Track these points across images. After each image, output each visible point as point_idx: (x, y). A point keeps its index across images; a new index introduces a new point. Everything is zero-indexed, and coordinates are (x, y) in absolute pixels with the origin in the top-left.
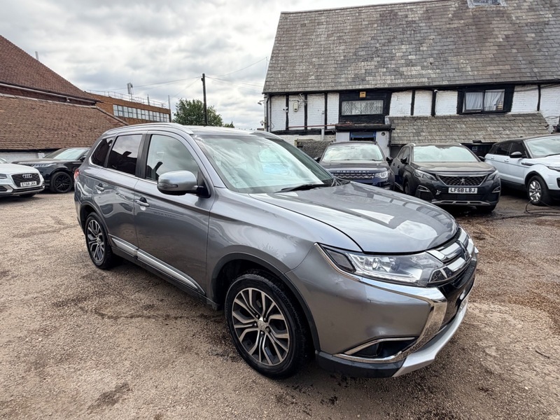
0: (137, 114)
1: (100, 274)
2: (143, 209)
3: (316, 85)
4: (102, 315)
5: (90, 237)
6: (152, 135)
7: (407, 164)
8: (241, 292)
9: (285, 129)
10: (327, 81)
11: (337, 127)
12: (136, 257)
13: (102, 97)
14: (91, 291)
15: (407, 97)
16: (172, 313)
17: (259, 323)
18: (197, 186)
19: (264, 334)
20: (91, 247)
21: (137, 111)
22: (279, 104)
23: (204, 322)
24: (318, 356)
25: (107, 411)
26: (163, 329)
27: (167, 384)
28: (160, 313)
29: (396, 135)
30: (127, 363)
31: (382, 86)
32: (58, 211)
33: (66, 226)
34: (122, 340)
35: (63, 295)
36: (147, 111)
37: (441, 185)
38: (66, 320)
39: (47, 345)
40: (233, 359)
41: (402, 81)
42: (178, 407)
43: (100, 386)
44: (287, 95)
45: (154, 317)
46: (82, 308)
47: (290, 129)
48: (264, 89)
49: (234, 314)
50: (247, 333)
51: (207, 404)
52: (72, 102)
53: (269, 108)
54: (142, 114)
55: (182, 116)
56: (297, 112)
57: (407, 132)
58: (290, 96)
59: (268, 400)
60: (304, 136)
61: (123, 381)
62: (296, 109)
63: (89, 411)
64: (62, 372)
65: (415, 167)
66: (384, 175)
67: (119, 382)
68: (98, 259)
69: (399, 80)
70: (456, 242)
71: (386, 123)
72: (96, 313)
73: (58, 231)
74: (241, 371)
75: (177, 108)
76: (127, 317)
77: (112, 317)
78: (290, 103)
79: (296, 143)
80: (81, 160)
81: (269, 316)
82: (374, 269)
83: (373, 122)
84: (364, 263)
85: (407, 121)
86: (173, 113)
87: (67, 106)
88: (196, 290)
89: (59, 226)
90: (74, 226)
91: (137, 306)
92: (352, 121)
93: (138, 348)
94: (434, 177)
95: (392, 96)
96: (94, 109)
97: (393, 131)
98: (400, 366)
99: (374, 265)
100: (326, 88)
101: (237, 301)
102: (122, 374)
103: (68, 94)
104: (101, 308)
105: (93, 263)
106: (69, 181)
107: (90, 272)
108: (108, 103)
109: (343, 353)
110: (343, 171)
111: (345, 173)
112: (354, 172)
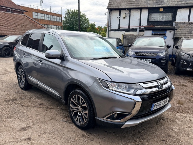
0: (44, 17)
1: (22, 92)
2: (40, 64)
3: (136, 4)
4: (23, 106)
5: (19, 76)
6: (45, 34)
7: (178, 49)
8: (73, 96)
9: (118, 28)
10: (142, 2)
11: (145, 27)
12: (37, 84)
13: (27, 8)
14: (19, 97)
15: (186, 11)
16: (50, 107)
17: (79, 108)
18: (60, 56)
19: (80, 113)
20: (19, 80)
21: (44, 15)
22: (115, 15)
23: (62, 111)
24: (96, 119)
25: (23, 132)
26: (45, 112)
27: (44, 128)
28: (45, 106)
29: (178, 32)
30: (31, 121)
31: (172, 5)
32: (5, 66)
33: (9, 72)
34: (29, 113)
35: (8, 98)
36: (49, 16)
37: (192, 60)
38: (9, 106)
39: (3, 113)
40: (70, 123)
41: (184, 2)
42: (46, 134)
43: (20, 126)
44: (120, 10)
45: (42, 108)
46: (15, 103)
47: (120, 28)
48: (108, 7)
49: (71, 105)
50: (75, 112)
51: (57, 134)
52: (13, 11)
53: (110, 17)
54: (47, 17)
55: (68, 18)
56: (125, 19)
57: (185, 31)
58: (121, 11)
59: (79, 135)
60: (128, 32)
61: (28, 125)
62: (124, 18)
63: (17, 132)
64: (8, 121)
65: (181, 50)
66: (163, 54)
67: (27, 125)
68: (22, 86)
69: (182, 2)
70: (156, 82)
71: (173, 26)
72: (20, 104)
73: (5, 74)
74: (72, 127)
75: (65, 14)
76: (32, 107)
77: (26, 106)
78: (121, 14)
79: (123, 36)
80: (16, 41)
81: (82, 105)
82: (116, 88)
83: (166, 25)
84: (112, 85)
85: (185, 25)
86: (63, 17)
87: (10, 14)
88: (58, 97)
89: (6, 72)
90: (12, 72)
91: (36, 104)
92: (155, 24)
93: (35, 117)
94: (189, 56)
95: (178, 10)
96: (23, 16)
97: (176, 30)
98: (124, 124)
99: (116, 86)
100: (141, 6)
101: (72, 100)
102: (29, 124)
103: (11, 7)
104: (22, 103)
105: (20, 87)
106: (10, 52)
107: (18, 91)
108: (30, 11)
109: (104, 118)
110: (141, 51)
111: (142, 53)
112: (147, 51)
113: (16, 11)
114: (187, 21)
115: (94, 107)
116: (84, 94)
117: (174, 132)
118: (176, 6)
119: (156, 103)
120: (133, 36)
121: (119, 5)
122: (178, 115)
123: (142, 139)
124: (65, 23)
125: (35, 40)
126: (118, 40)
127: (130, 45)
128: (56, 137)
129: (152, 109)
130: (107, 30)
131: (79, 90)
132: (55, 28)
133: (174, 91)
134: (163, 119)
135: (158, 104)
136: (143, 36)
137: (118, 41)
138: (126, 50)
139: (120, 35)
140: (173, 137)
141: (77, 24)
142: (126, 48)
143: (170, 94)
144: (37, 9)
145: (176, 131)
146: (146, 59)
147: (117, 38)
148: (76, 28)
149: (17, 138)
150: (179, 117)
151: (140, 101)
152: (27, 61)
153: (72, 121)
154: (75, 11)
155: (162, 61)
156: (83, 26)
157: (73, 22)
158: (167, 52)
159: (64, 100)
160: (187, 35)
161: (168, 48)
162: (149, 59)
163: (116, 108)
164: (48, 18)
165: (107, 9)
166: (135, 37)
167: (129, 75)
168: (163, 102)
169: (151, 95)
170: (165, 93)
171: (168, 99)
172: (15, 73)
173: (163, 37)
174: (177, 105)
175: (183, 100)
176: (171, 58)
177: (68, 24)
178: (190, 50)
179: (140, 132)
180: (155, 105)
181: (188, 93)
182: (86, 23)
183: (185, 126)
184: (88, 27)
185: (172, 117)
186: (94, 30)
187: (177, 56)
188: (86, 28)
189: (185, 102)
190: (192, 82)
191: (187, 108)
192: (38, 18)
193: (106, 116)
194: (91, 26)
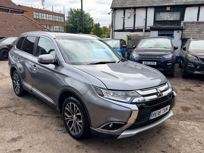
0: (46, 17)
1: (18, 98)
2: (35, 69)
3: (141, 3)
4: (16, 114)
5: (14, 82)
6: (40, 37)
7: (185, 50)
8: (68, 104)
9: (122, 29)
10: (147, 1)
11: (151, 28)
12: (32, 91)
13: (28, 7)
14: (13, 104)
15: (195, 10)
16: (45, 115)
17: (74, 117)
18: (54, 61)
19: (75, 122)
20: (15, 86)
21: (46, 15)
22: (120, 14)
23: (57, 119)
24: (91, 128)
25: (13, 143)
26: (40, 120)
27: (36, 138)
28: (40, 114)
29: (186, 33)
30: (23, 130)
31: (180, 4)
32: (2, 70)
33: (5, 77)
34: (22, 122)
35: (2, 105)
36: (51, 16)
37: (200, 63)
38: (2, 114)
40: (64, 132)
42: (38, 145)
43: (12, 136)
45: (36, 116)
46: (8, 110)
47: (125, 29)
48: (112, 6)
49: (65, 114)
50: (70, 121)
51: (49, 145)
52: (12, 12)
53: (114, 17)
54: (49, 17)
55: (71, 18)
56: (130, 19)
57: (193, 31)
58: (126, 10)
59: (73, 146)
60: (133, 33)
61: (20, 135)
62: (129, 17)
63: (7, 142)
65: (189, 52)
66: (169, 56)
67: (19, 135)
68: (17, 92)
71: (181, 26)
72: (14, 112)
73: (1, 79)
74: (66, 136)
75: (68, 13)
76: (26, 115)
77: (20, 114)
78: (126, 14)
79: (127, 37)
81: (76, 114)
82: (111, 96)
83: (174, 25)
84: (107, 93)
85: (194, 25)
87: (9, 14)
88: (53, 104)
89: (2, 76)
91: (31, 111)
92: (161, 24)
93: (28, 126)
94: (197, 59)
95: (186, 9)
96: (22, 16)
97: (184, 30)
98: (120, 134)
99: (112, 94)
100: (147, 5)
101: (66, 108)
102: (21, 133)
103: (10, 7)
104: (16, 111)
105: (15, 94)
107: (13, 97)
108: (31, 11)
109: (99, 128)
110: (145, 54)
111: (146, 55)
112: (151, 54)
113: (16, 11)
114: (196, 20)
115: (88, 116)
116: (78, 102)
117: (175, 142)
118: (184, 4)
119: (155, 112)
121: (123, 4)
122: (182, 123)
123: (140, 149)
124: (67, 23)
126: (122, 41)
127: (134, 46)
128: (48, 148)
129: (150, 118)
130: (111, 31)
131: (73, 97)
132: (57, 28)
133: (175, 97)
134: (164, 128)
135: (158, 112)
136: (149, 37)
137: (122, 43)
138: (131, 52)
139: (124, 36)
140: (174, 148)
141: (80, 24)
142: (131, 50)
143: (172, 101)
144: (38, 9)
145: (178, 140)
146: (151, 62)
148: (79, 28)
149: (7, 150)
150: (183, 125)
151: (137, 110)
153: (67, 131)
154: (79, 10)
155: (168, 64)
156: (87, 26)
157: (77, 22)
158: (174, 54)
159: (59, 108)
160: (196, 35)
161: (174, 49)
162: (153, 62)
164: (50, 18)
165: (110, 8)
166: (140, 38)
168: (163, 110)
169: (150, 103)
170: (165, 100)
171: (169, 106)
172: (11, 78)
173: (169, 38)
174: (181, 112)
175: (188, 106)
176: (179, 60)
177: (71, 24)
178: (198, 52)
179: (138, 142)
180: (154, 113)
181: (194, 99)
182: (91, 23)
183: (188, 136)
184: (92, 27)
185: (175, 126)
186: (99, 30)
187: (184, 59)
188: (90, 28)
189: (190, 109)
190: (200, 86)
191: (192, 115)
192: (40, 18)
193: (101, 126)
194: (95, 26)
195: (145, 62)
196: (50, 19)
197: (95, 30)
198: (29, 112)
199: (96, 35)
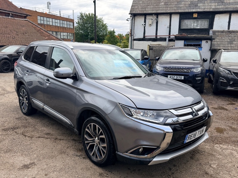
0: (52, 22)
1: (25, 118)
2: (48, 84)
3: (164, 9)
4: (25, 136)
5: (21, 98)
6: (54, 47)
7: (216, 63)
8: (88, 125)
9: (143, 37)
10: (172, 6)
11: (176, 37)
12: (43, 109)
13: (31, 11)
14: (20, 125)
15: (226, 18)
16: (59, 137)
17: (95, 140)
18: (72, 75)
19: (97, 146)
20: (21, 103)
21: (52, 20)
22: (140, 21)
23: (74, 142)
24: (117, 154)
25: (25, 171)
26: (54, 144)
27: (52, 164)
28: (53, 137)
29: (216, 43)
30: (35, 156)
31: (208, 10)
32: (3, 83)
33: (8, 92)
34: (33, 146)
35: (7, 125)
36: (59, 21)
37: (233, 77)
38: (8, 136)
40: (84, 158)
41: (222, 6)
42: (55, 172)
43: (23, 162)
44: (145, 15)
45: (49, 138)
46: (15, 132)
47: (146, 37)
48: (131, 11)
49: (85, 136)
50: (90, 145)
51: (68, 173)
52: (13, 16)
53: (133, 24)
54: (55, 22)
55: (81, 24)
56: (151, 26)
57: (224, 41)
58: (147, 16)
59: (95, 174)
60: (155, 42)
61: (33, 161)
62: (150, 24)
63: (18, 170)
64: (7, 156)
65: (220, 65)
66: (198, 70)
67: (31, 161)
68: (24, 110)
69: (220, 6)
70: (190, 108)
71: (210, 35)
72: (22, 134)
73: (3, 94)
74: (86, 163)
75: (78, 18)
76: (37, 137)
77: (30, 137)
78: (147, 21)
79: (149, 47)
80: (17, 53)
81: (99, 136)
82: (141, 116)
83: (202, 33)
84: (137, 112)
85: (224, 34)
86: (76, 22)
87: (10, 19)
88: (70, 125)
89: (4, 92)
90: (12, 92)
91: (42, 133)
92: (187, 33)
93: (40, 150)
94: (229, 73)
95: (215, 16)
96: (26, 21)
97: (213, 40)
98: (151, 160)
99: (142, 114)
100: (171, 11)
101: (87, 129)
102: (33, 159)
103: (11, 10)
104: (25, 133)
105: (21, 112)
106: (9, 66)
107: (20, 116)
108: (35, 15)
109: (127, 152)
110: (171, 66)
111: (172, 68)
113: (18, 15)
114: (226, 29)
115: (114, 139)
116: (102, 123)
117: (212, 168)
118: (213, 11)
119: (191, 134)
120: (162, 46)
121: (144, 10)
122: (217, 147)
124: (77, 29)
125: (41, 53)
126: (143, 51)
127: (157, 58)
128: (67, 176)
129: (185, 141)
130: (129, 39)
131: (95, 117)
132: (65, 35)
133: (211, 117)
134: (198, 152)
135: (193, 135)
136: (173, 47)
137: (143, 53)
138: (153, 64)
139: (145, 45)
140: (211, 176)
141: (92, 31)
142: (153, 62)
143: (207, 122)
144: (43, 13)
145: (215, 167)
146: (177, 76)
147: (142, 50)
148: (91, 36)
150: (219, 149)
151: (171, 132)
152: (31, 79)
153: (87, 155)
154: (91, 15)
155: (197, 79)
156: (100, 34)
157: (88, 29)
158: (203, 67)
159: (77, 130)
160: (227, 46)
161: (203, 62)
162: (180, 76)
163: (141, 141)
164: (57, 23)
165: (129, 14)
166: (163, 49)
167: (156, 99)
168: (199, 132)
169: (184, 124)
170: (201, 121)
171: (205, 128)
172: (16, 93)
173: (197, 49)
174: (216, 134)
175: (222, 127)
176: (208, 74)
177: (81, 30)
178: (231, 65)
179: (170, 169)
180: (189, 136)
181: (229, 119)
182: (104, 29)
183: (226, 161)
184: (106, 35)
185: (210, 150)
186: (113, 38)
187: (215, 73)
188: (103, 36)
189: (225, 130)
190: (234, 104)
191: (228, 138)
192: (45, 24)
193: (129, 151)
194: (110, 34)
195: (171, 76)
196: (56, 25)
197: (109, 38)
198: (40, 134)
199: (110, 44)
